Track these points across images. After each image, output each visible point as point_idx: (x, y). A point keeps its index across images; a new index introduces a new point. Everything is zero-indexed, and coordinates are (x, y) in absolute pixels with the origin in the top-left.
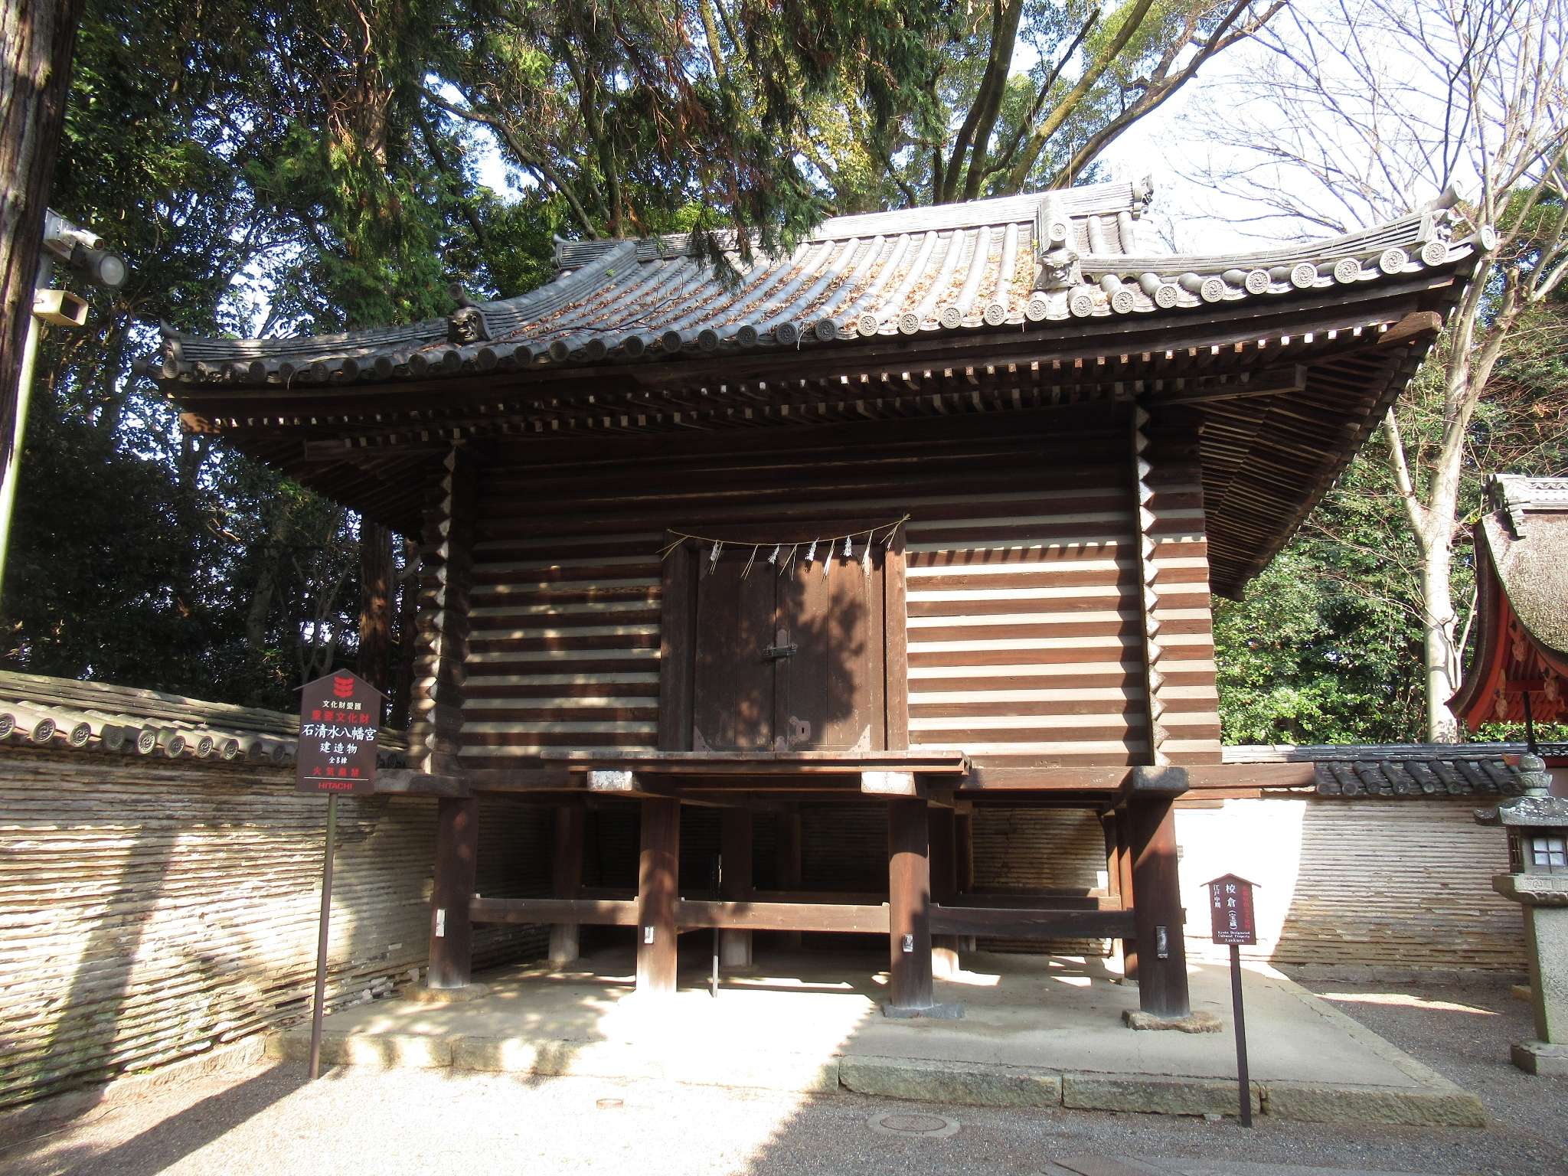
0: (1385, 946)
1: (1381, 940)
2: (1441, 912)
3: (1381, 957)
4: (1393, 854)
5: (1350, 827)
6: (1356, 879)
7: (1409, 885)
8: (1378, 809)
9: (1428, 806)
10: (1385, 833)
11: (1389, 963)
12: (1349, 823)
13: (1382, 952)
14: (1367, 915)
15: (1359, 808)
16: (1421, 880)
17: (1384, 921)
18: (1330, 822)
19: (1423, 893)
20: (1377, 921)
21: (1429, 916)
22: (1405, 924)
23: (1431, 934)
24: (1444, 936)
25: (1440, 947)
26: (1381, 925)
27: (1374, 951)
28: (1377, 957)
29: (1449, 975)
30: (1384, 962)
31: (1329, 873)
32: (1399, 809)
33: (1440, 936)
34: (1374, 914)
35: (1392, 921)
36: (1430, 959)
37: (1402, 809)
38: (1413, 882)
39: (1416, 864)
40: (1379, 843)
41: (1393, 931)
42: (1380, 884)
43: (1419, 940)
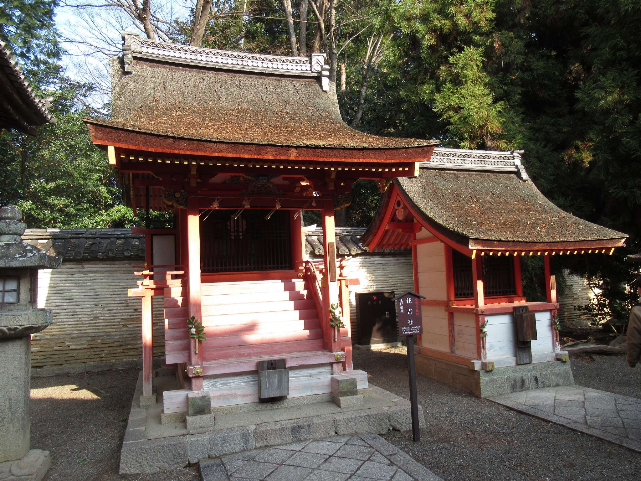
0: (96, 350)
1: (94, 346)
2: (132, 326)
3: (93, 356)
4: (107, 293)
5: (82, 278)
6: (82, 310)
7: (114, 311)
8: (101, 267)
9: (130, 264)
10: (104, 281)
11: (98, 359)
12: (82, 275)
13: (94, 353)
14: (87, 331)
15: (88, 267)
16: (122, 308)
17: (97, 334)
18: (70, 276)
19: (122, 316)
20: (93, 334)
21: (124, 329)
22: (110, 335)
23: (124, 340)
24: (132, 340)
25: (129, 347)
26: (95, 337)
27: (89, 353)
28: (91, 357)
29: (131, 363)
30: (95, 360)
31: (66, 307)
32: (112, 266)
33: (130, 340)
34: (91, 331)
35: (102, 334)
36: (123, 354)
37: (115, 266)
38: (117, 310)
39: (121, 299)
40: (99, 287)
41: (102, 340)
42: (97, 312)
43: (116, 344)
